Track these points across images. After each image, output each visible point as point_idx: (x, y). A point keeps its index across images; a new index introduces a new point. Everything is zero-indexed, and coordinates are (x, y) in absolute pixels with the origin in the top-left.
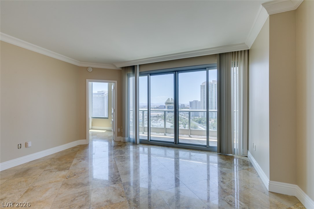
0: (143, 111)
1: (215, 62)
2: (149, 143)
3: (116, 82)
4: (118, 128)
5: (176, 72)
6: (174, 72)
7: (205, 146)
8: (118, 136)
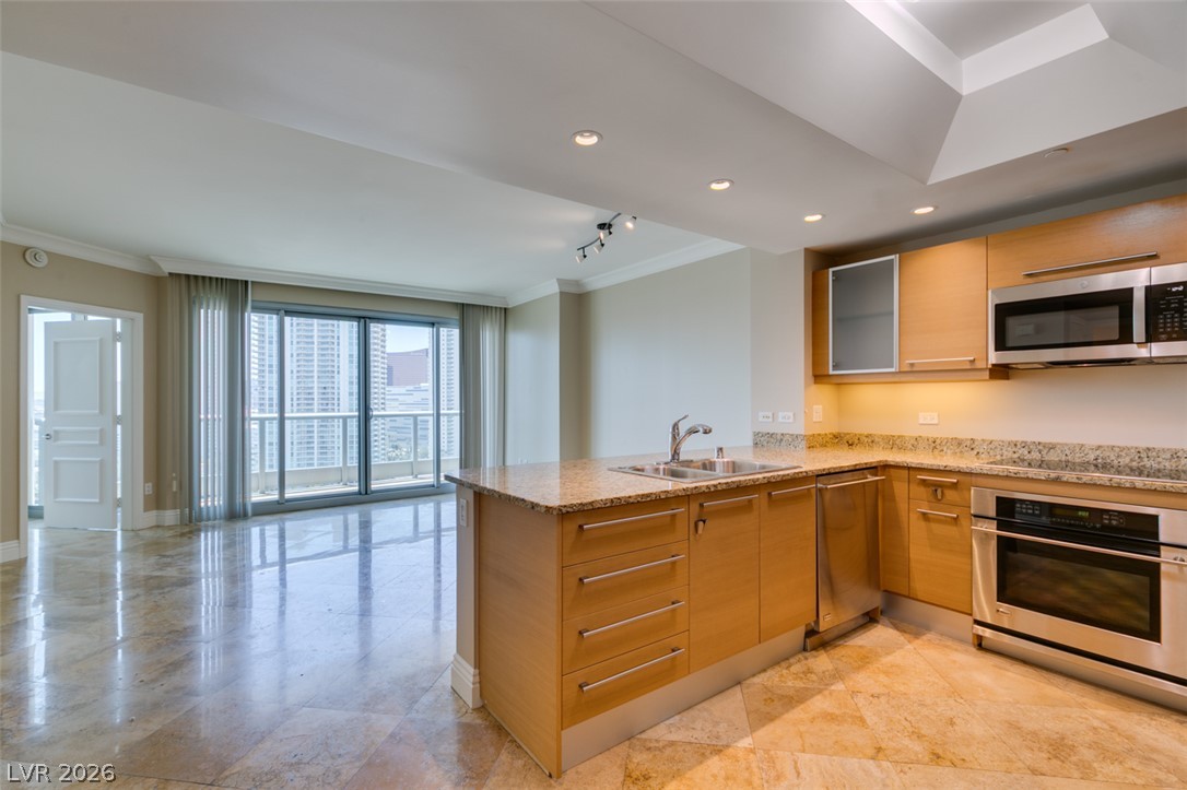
0: (262, 421)
1: (455, 315)
2: (283, 508)
3: (140, 317)
4: (146, 481)
5: (364, 320)
6: (362, 320)
7: (433, 486)
8: (145, 511)
